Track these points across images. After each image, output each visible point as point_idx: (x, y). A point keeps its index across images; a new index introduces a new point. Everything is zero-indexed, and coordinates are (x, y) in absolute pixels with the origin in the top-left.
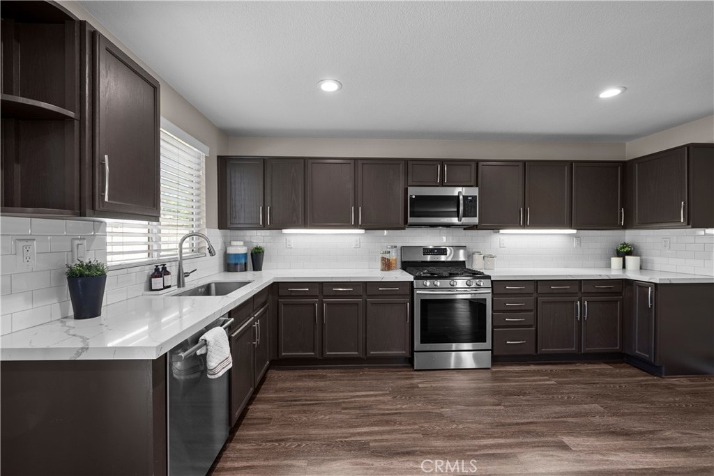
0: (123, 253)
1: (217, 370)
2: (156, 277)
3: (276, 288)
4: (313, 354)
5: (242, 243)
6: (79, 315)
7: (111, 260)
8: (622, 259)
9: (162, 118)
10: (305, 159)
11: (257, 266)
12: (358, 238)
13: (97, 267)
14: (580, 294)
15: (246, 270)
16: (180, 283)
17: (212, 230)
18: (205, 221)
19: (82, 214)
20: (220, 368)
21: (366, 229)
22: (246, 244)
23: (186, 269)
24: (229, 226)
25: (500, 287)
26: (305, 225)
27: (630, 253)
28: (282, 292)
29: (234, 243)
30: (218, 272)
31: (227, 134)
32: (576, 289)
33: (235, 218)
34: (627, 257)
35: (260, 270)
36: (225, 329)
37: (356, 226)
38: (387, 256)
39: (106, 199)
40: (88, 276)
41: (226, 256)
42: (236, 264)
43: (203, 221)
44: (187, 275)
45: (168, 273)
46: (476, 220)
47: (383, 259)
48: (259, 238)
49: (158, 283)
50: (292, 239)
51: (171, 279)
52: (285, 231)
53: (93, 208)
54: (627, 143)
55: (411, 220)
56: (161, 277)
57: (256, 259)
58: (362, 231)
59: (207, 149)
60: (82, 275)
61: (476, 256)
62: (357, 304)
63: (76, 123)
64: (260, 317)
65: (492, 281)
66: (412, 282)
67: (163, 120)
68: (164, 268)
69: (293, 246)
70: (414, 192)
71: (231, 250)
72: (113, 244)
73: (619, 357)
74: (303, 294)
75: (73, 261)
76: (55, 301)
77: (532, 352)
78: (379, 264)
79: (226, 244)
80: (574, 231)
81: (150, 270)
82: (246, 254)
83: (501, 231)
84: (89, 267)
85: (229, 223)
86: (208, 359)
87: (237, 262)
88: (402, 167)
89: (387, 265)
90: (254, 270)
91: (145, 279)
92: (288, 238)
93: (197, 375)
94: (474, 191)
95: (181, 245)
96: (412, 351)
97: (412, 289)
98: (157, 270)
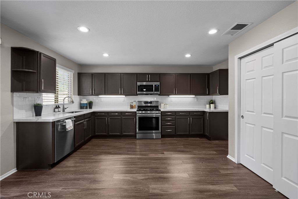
0: (47, 102)
1: (68, 129)
2: (56, 108)
3: (94, 113)
4: (105, 134)
5: (86, 100)
6: (36, 115)
7: (44, 104)
8: (209, 105)
9: (57, 64)
10: (105, 74)
11: (91, 107)
12: (124, 98)
13: (40, 105)
14: (190, 116)
15: (87, 108)
16: (63, 111)
17: (75, 96)
18: (73, 93)
19: (37, 92)
20: (69, 128)
21: (126, 95)
22: (87, 100)
23: (65, 107)
24: (81, 94)
25: (164, 113)
26: (105, 94)
27: (212, 103)
28: (96, 115)
29: (83, 100)
30: (77, 109)
31: (81, 66)
32: (188, 114)
33: (83, 92)
34: (211, 104)
35: (92, 108)
36: (72, 121)
37: (121, 94)
38: (132, 104)
39: (43, 89)
40: (38, 106)
41: (81, 104)
42: (84, 107)
43: (72, 93)
44: (66, 109)
45: (60, 108)
46: (159, 93)
47: (131, 105)
48: (92, 98)
49: (57, 110)
50: (102, 99)
51: (61, 109)
52: (100, 96)
53: (40, 91)
54: (213, 67)
55: (138, 93)
56: (57, 108)
57: (90, 105)
58: (124, 96)
59: (74, 71)
60: (37, 106)
61: (162, 104)
62: (119, 118)
63: (37, 73)
64: (86, 121)
65: (161, 112)
66: (136, 112)
67: (57, 65)
68: (59, 106)
69: (102, 101)
70: (139, 84)
71: (82, 102)
72: (44, 99)
73: (202, 136)
74: (103, 115)
75: (35, 103)
76: (31, 112)
77: (174, 134)
78: (129, 107)
79: (81, 100)
80: (194, 96)
81: (55, 107)
82: (87, 104)
83: (170, 96)
84: (39, 104)
85: (81, 93)
86: (66, 126)
87: (84, 106)
88: (136, 75)
89: (132, 107)
90: (90, 108)
91: (53, 109)
92: (101, 98)
93: (64, 130)
94: (158, 83)
95: (64, 100)
96: (136, 133)
97: (136, 114)
98: (56, 106)
